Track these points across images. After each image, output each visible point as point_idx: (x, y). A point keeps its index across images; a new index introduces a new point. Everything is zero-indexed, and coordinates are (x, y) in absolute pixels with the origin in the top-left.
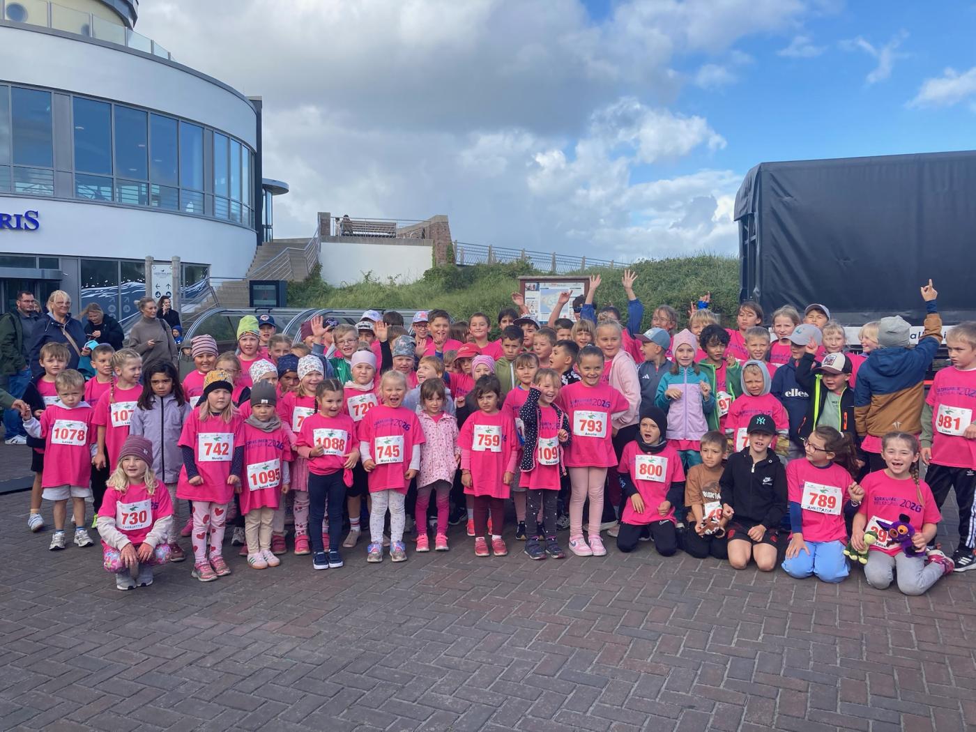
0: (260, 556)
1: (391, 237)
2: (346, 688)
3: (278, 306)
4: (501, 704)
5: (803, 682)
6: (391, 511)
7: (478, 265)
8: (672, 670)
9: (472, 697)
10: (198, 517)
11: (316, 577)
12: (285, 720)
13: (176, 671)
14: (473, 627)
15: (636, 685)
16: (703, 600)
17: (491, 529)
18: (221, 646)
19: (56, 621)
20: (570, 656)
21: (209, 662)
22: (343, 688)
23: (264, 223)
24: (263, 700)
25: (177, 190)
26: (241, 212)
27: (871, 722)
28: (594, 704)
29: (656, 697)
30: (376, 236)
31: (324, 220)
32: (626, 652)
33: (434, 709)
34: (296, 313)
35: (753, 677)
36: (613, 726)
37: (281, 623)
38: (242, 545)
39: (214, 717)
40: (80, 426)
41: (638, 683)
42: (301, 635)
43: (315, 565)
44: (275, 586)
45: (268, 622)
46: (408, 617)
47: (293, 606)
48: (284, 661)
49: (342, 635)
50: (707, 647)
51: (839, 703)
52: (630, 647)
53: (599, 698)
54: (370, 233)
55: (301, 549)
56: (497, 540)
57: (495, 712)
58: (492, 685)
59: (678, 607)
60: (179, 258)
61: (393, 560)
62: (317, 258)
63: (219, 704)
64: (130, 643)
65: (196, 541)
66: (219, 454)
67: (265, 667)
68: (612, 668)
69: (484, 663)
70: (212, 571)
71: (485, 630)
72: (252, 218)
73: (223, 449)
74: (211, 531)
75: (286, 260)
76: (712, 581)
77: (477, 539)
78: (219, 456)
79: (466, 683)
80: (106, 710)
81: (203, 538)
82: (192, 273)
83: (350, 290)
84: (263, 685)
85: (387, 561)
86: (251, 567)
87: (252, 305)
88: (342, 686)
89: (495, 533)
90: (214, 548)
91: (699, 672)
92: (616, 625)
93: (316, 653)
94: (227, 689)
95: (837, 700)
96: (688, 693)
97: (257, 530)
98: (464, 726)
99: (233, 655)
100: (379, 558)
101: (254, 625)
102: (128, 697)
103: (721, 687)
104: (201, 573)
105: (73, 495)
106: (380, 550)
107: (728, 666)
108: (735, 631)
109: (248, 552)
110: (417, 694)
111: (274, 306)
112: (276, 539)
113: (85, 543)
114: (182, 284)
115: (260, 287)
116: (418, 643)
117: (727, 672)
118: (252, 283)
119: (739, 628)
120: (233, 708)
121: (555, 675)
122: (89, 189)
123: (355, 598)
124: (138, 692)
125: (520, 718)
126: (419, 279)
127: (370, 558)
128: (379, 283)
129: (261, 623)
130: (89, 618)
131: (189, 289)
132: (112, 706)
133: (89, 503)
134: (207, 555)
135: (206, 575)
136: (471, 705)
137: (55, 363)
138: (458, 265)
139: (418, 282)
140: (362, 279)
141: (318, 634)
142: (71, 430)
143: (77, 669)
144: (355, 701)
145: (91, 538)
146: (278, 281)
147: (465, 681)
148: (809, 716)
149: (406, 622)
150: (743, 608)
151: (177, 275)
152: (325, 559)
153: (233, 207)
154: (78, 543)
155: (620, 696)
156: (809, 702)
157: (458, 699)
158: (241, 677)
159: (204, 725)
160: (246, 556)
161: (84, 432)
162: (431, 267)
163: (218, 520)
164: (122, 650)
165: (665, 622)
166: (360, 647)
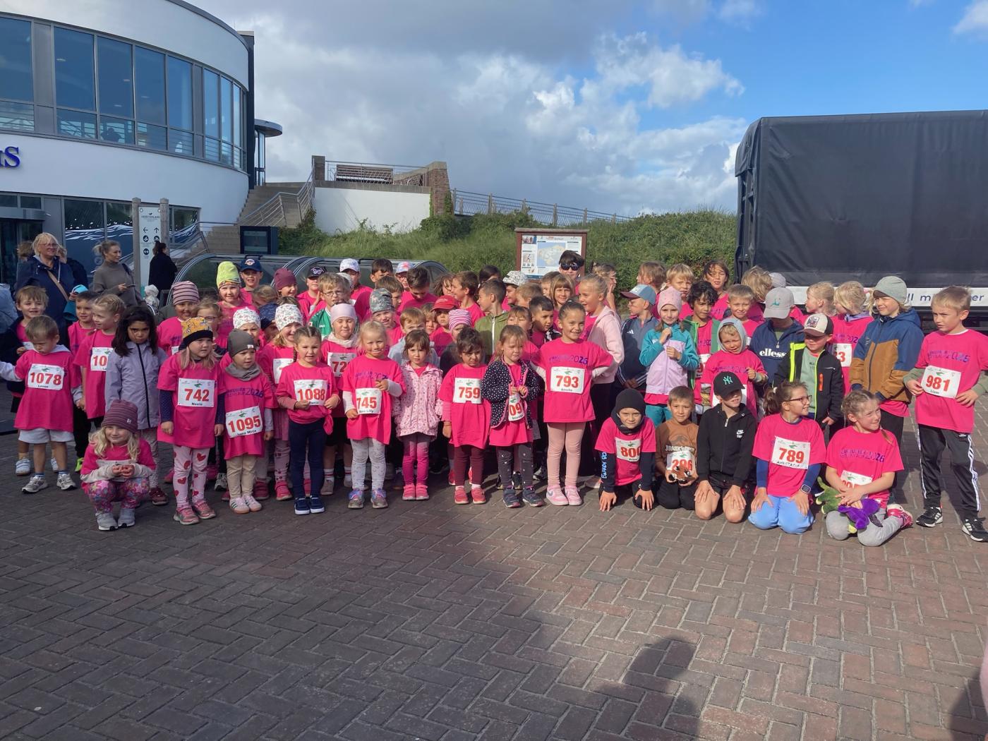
0: (242, 501)
1: (388, 183)
2: (320, 625)
3: (269, 253)
4: (468, 640)
5: (754, 624)
6: (371, 460)
7: (476, 215)
8: (634, 612)
9: (440, 634)
10: (179, 462)
11: (297, 522)
12: (259, 653)
13: (155, 608)
14: (447, 570)
15: (598, 625)
16: (670, 548)
17: (471, 478)
18: (199, 585)
19: (38, 560)
20: (538, 597)
21: (187, 600)
22: (316, 625)
23: (256, 165)
24: (239, 634)
25: (164, 129)
26: (232, 154)
27: (813, 659)
28: (556, 642)
29: (616, 635)
30: (372, 182)
31: (319, 163)
32: (591, 595)
33: (403, 645)
34: (286, 261)
35: (709, 619)
36: (571, 661)
37: (260, 565)
38: (224, 490)
39: (191, 649)
40: (56, 370)
41: (599, 623)
42: (279, 576)
43: (296, 511)
44: (256, 529)
45: (247, 563)
46: (385, 561)
47: (273, 549)
48: (261, 599)
49: (319, 576)
50: (669, 592)
51: (786, 642)
52: (596, 590)
53: (561, 636)
54: (366, 179)
55: (283, 495)
56: (477, 488)
57: (461, 647)
58: (460, 624)
59: (646, 554)
60: (167, 201)
61: (374, 506)
62: (311, 203)
63: (197, 638)
64: (111, 581)
65: (177, 486)
66: (199, 400)
67: (242, 606)
68: (576, 610)
69: (455, 603)
70: (193, 514)
71: (458, 573)
72: (244, 160)
73: (203, 395)
74: (193, 476)
75: (278, 205)
76: (681, 531)
77: (457, 488)
78: (199, 402)
79: (436, 621)
80: (85, 642)
81: (184, 483)
82: (181, 217)
83: (345, 238)
84: (240, 621)
85: (368, 507)
86: (233, 511)
87: (242, 252)
88: (315, 623)
89: (474, 482)
90: (197, 493)
91: (658, 614)
92: (585, 570)
93: (293, 593)
94: (204, 625)
95: (784, 639)
96: (646, 632)
97: (239, 477)
98: (430, 660)
99: (211, 594)
100: (361, 504)
101: (233, 566)
102: (107, 631)
103: (678, 628)
104: (183, 517)
105: (53, 440)
106: (360, 497)
107: (687, 609)
108: (698, 577)
109: (229, 497)
110: (388, 631)
111: (264, 253)
112: (258, 484)
113: (68, 486)
114: (171, 227)
115: (251, 233)
116: (392, 584)
117: (685, 614)
118: (243, 229)
119: (701, 575)
120: (209, 641)
121: (521, 615)
122: (71, 125)
123: (334, 542)
124: (118, 626)
125: (484, 654)
126: (415, 229)
127: (351, 505)
128: (375, 232)
129: (240, 564)
130: (72, 558)
131: (179, 234)
132: (92, 639)
133: (72, 447)
134: (189, 499)
135: (187, 518)
136: (438, 641)
137: (33, 306)
138: (456, 215)
139: (414, 231)
140: (356, 227)
141: (296, 575)
142: (47, 375)
143: (58, 604)
144: (328, 637)
145: (74, 481)
146: (269, 227)
147: (435, 619)
148: (756, 654)
149: (382, 565)
150: (708, 556)
151: (165, 219)
152: (307, 505)
153: (223, 148)
154: (61, 486)
155: (582, 635)
156: (758, 640)
157: (426, 636)
158: (219, 614)
159: (181, 656)
160: (229, 501)
161: (60, 377)
162: (428, 216)
163: (200, 465)
164: (103, 587)
165: (632, 568)
166: (336, 587)
